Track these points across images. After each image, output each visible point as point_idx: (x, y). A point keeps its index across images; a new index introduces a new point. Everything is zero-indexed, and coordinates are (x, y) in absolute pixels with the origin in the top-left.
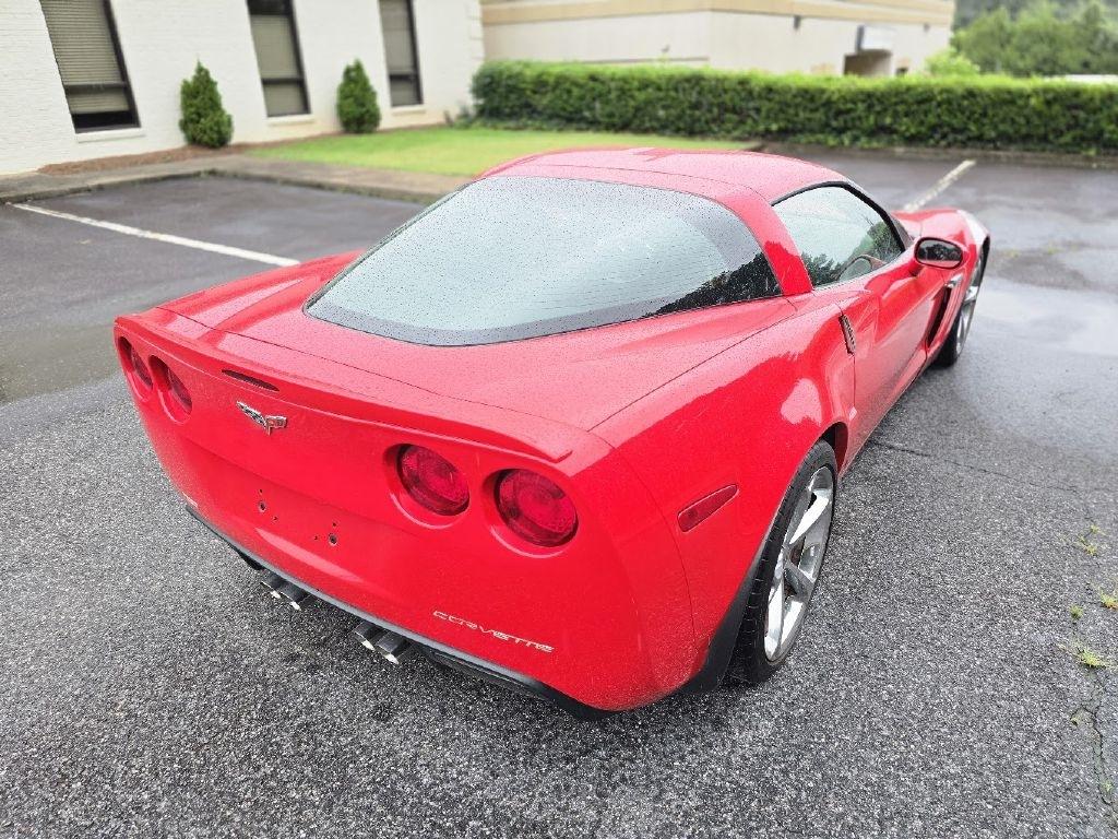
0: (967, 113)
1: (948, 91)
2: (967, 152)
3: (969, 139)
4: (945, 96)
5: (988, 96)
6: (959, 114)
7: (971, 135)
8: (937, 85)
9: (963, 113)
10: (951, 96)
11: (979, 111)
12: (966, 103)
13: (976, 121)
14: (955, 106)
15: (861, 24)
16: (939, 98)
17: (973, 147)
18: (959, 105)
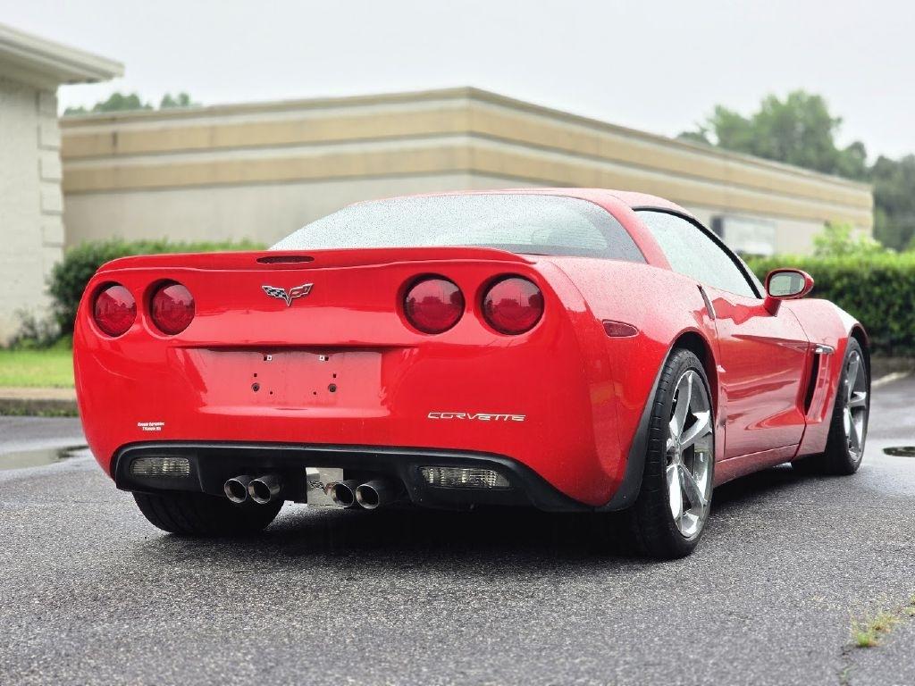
0: (883, 307)
1: (850, 274)
2: (893, 362)
3: (894, 343)
4: (845, 281)
5: (906, 279)
6: (871, 308)
7: (894, 336)
8: (833, 266)
9: (877, 305)
10: (856, 282)
11: (899, 301)
12: (877, 290)
13: (898, 317)
14: (862, 295)
15: (717, 213)
16: (838, 285)
17: (901, 354)
18: (869, 294)
